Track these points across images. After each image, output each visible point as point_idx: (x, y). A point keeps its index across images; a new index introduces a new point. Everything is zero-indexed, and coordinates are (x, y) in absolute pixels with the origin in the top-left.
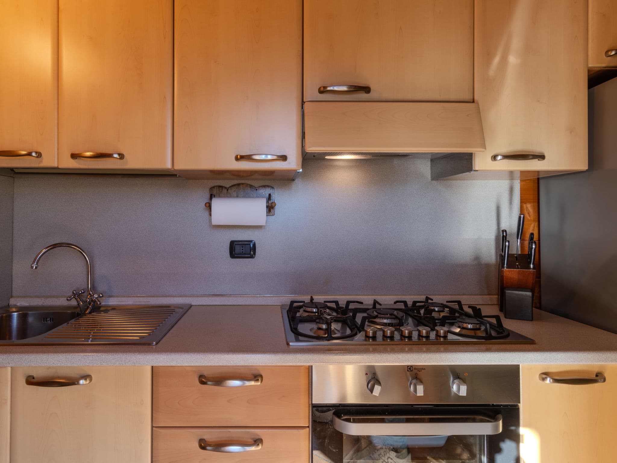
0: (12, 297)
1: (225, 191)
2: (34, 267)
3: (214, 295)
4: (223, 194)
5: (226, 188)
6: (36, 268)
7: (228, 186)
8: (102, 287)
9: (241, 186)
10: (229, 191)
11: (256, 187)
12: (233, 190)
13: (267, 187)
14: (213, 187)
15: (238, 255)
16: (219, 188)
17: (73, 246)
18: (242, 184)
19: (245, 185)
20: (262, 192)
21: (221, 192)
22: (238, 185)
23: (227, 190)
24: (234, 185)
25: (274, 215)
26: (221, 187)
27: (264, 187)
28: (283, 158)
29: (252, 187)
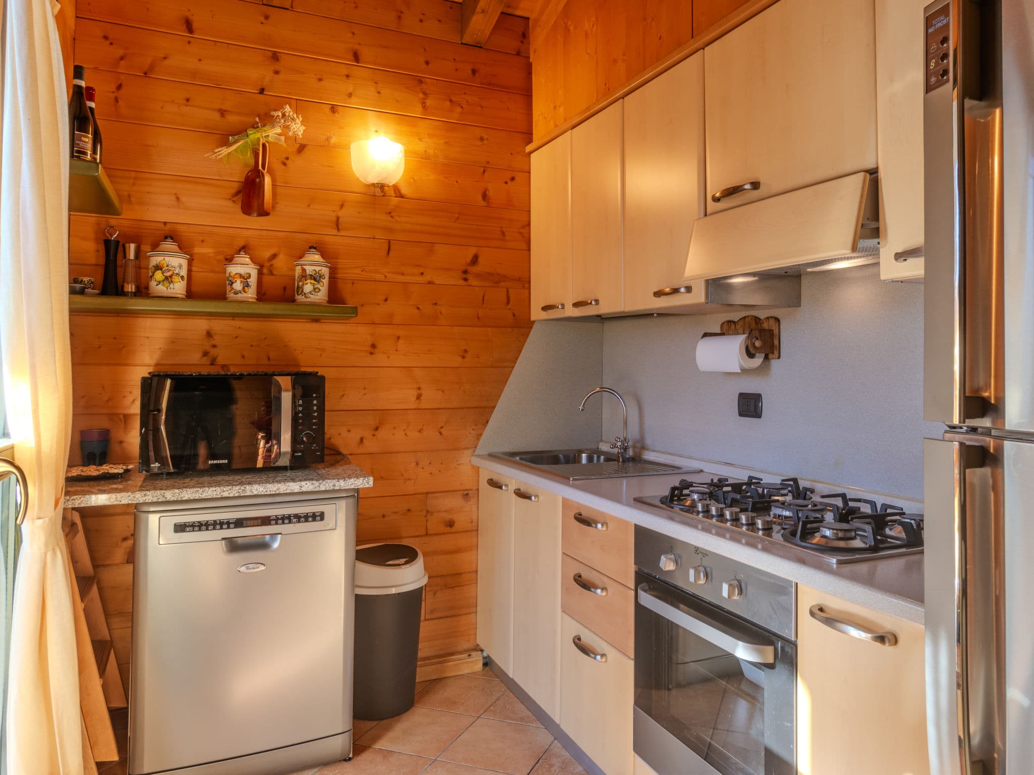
0: (602, 441)
4: (730, 332)
5: (734, 322)
6: (582, 410)
7: (736, 320)
8: (648, 441)
9: (747, 319)
10: (737, 326)
11: (760, 320)
12: (740, 325)
13: (770, 320)
14: (724, 323)
15: (744, 413)
16: (728, 324)
17: (611, 391)
18: (748, 316)
19: (750, 317)
20: (765, 326)
21: (730, 328)
22: (745, 318)
23: (735, 326)
24: (741, 319)
25: (779, 357)
26: (730, 322)
27: (768, 318)
28: (689, 289)
29: (757, 320)
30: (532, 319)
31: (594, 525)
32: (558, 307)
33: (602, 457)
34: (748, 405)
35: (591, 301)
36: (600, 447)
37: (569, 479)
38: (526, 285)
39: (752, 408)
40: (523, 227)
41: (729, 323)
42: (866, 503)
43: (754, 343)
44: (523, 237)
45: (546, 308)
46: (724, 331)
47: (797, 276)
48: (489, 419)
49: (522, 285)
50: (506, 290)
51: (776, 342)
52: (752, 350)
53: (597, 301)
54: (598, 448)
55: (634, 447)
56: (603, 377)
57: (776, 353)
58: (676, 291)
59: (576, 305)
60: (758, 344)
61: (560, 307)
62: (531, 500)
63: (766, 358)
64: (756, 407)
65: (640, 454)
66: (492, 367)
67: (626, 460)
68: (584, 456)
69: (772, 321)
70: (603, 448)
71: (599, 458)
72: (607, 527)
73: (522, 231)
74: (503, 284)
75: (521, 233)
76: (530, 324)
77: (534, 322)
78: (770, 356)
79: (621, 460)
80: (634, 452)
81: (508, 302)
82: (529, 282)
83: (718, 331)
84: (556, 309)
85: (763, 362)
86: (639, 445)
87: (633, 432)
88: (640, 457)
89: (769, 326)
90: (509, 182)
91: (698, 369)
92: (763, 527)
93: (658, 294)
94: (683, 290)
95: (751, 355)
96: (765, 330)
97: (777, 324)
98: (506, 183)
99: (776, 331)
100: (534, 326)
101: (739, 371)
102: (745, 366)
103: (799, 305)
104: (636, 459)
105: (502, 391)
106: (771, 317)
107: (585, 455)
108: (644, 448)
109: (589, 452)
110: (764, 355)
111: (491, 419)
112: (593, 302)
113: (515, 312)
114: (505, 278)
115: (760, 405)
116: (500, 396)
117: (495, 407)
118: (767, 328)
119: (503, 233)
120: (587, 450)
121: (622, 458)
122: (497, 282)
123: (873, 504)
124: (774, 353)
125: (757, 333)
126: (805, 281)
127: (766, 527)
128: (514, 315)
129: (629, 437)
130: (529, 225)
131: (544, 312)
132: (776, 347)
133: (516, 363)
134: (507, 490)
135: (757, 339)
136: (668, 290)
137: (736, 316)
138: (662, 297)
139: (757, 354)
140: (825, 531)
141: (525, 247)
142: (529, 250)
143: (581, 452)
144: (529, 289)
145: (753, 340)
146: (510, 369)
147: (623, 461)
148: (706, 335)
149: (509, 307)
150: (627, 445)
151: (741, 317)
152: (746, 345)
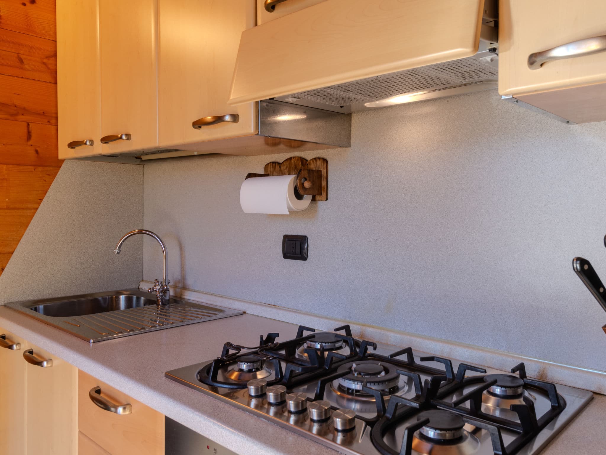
0: (143, 280)
1: (278, 168)
2: (116, 252)
3: (270, 305)
4: (276, 173)
5: (279, 163)
6: (118, 253)
7: (281, 161)
9: (293, 160)
10: (282, 168)
11: (307, 161)
12: (285, 167)
13: (318, 160)
14: (268, 164)
15: (289, 255)
16: (272, 164)
17: (150, 233)
18: (294, 157)
19: (296, 158)
20: (312, 166)
21: (275, 169)
22: (291, 158)
23: (280, 167)
24: (286, 160)
25: (327, 199)
26: (274, 163)
27: (315, 159)
28: (235, 118)
29: (303, 161)
30: (60, 157)
31: (113, 409)
32: (86, 144)
33: (143, 299)
34: (293, 247)
35: (121, 136)
36: (141, 287)
37: (89, 342)
38: (53, 121)
39: (298, 251)
40: (48, 57)
41: (274, 165)
42: (439, 361)
43: (303, 184)
44: (48, 68)
45: (73, 145)
46: (269, 173)
47: (348, 115)
48: (5, 267)
49: (47, 121)
50: (25, 124)
51: (324, 184)
52: (301, 191)
53: (128, 136)
54: (138, 288)
55: (175, 287)
56: (144, 218)
57: (324, 194)
58: (219, 119)
59: (106, 140)
60: (307, 185)
61: (88, 143)
62: (42, 366)
63: (314, 199)
64: (302, 248)
65: (181, 295)
66: (8, 208)
67: (165, 303)
68: (122, 297)
69: (320, 162)
70: (143, 288)
71: (138, 299)
72: (131, 410)
73: (45, 61)
74: (22, 117)
75: (44, 63)
76: (58, 163)
77: (63, 161)
78: (318, 197)
79: (160, 303)
80: (175, 292)
81: (29, 137)
82: (56, 118)
83: (262, 172)
84: (84, 146)
85: (310, 203)
86: (180, 285)
87: (173, 274)
88: (181, 298)
89: (316, 167)
90: (28, 4)
91: (243, 211)
92: (344, 428)
93: (198, 124)
94: (228, 118)
95: (299, 196)
96: (313, 170)
97: (325, 165)
98: (24, 4)
99: (324, 172)
100: (63, 165)
101: (288, 213)
102: (294, 209)
103: (348, 145)
104: (177, 300)
105: (23, 235)
106: (319, 158)
107: (124, 296)
108: (185, 288)
109: (128, 293)
110: (311, 196)
111: (7, 266)
112: (124, 137)
113: (38, 149)
114: (25, 111)
115: (306, 246)
116: (19, 241)
117: (12, 253)
118: (314, 169)
119: (21, 61)
120: (126, 290)
121: (162, 300)
122: (12, 115)
123: (448, 363)
124: (321, 195)
125: (305, 173)
126: (356, 120)
127: (348, 428)
128: (37, 152)
129: (169, 278)
130: (55, 55)
131: (72, 150)
132: (324, 188)
133: (40, 204)
134: (20, 349)
135: (306, 180)
136: (209, 118)
137: (281, 157)
138: (203, 127)
139: (305, 195)
140: (427, 431)
141: (48, 78)
142: (56, 83)
143: (119, 293)
144: (56, 125)
145: (302, 181)
146: (33, 211)
147: (163, 304)
148: (250, 176)
149: (30, 142)
150: (167, 288)
151: (286, 158)
152: (295, 185)
